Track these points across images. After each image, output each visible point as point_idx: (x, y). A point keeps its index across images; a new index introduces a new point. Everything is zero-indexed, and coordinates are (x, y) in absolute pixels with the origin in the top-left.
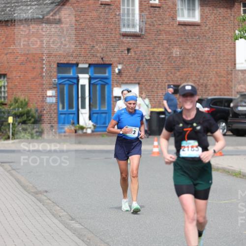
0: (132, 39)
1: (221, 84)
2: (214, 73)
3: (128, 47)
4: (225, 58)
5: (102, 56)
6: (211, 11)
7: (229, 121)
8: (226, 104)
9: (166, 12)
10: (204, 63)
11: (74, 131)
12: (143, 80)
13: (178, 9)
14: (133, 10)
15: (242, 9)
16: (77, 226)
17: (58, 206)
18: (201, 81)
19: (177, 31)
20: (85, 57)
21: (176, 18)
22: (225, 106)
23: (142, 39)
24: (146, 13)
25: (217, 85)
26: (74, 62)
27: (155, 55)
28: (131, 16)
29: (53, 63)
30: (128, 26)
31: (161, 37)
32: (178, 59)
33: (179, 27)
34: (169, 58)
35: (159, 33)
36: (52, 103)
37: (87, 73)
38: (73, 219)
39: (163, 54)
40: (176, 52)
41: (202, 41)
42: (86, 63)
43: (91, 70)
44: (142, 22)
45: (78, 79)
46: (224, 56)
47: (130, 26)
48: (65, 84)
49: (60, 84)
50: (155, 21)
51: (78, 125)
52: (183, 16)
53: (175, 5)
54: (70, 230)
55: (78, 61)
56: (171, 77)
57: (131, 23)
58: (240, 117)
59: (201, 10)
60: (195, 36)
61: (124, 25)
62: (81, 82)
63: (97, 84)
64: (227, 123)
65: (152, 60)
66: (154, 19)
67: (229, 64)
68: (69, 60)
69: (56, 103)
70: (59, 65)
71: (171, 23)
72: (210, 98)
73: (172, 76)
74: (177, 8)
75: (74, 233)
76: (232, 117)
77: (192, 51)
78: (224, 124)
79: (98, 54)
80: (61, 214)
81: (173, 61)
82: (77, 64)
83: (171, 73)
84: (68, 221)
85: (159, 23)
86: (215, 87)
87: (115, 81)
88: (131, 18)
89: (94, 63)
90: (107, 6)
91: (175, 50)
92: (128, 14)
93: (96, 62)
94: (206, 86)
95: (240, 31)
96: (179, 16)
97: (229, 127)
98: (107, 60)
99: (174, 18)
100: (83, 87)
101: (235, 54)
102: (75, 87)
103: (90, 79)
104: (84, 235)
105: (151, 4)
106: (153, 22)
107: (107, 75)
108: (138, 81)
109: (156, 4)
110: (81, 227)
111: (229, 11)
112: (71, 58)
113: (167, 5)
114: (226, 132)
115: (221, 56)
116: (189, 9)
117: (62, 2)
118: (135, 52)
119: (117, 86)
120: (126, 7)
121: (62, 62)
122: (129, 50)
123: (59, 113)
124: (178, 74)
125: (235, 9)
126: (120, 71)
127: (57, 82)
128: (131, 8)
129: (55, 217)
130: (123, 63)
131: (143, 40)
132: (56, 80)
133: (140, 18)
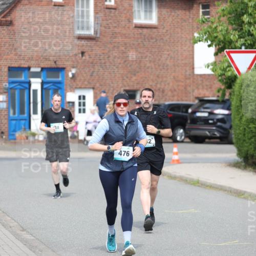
0: (86, 42)
1: (179, 90)
2: (172, 77)
3: (82, 50)
4: (183, 62)
5: (55, 60)
6: (169, 13)
7: (187, 127)
8: (184, 110)
9: (122, 14)
10: (161, 67)
11: (25, 138)
12: (98, 85)
13: (135, 11)
14: (88, 12)
15: (201, 11)
16: (28, 237)
17: (9, 217)
18: (159, 86)
19: (134, 33)
20: (37, 60)
21: (132, 20)
22: (182, 112)
23: (96, 41)
24: (101, 15)
25: (175, 90)
26: (26, 66)
27: (110, 59)
28: (85, 18)
29: (3, 67)
30: (83, 28)
31: (117, 39)
32: (134, 63)
33: (136, 30)
34: (125, 62)
35: (114, 35)
36: (3, 108)
37: (39, 77)
38: (23, 230)
39: (118, 58)
40: (132, 55)
41: (159, 44)
42: (38, 67)
43: (44, 74)
44: (97, 24)
45: (29, 83)
46: (182, 60)
47: (85, 28)
48: (16, 89)
49: (11, 88)
50: (111, 23)
51: (29, 132)
52: (140, 18)
53: (131, 6)
54: (21, 241)
55: (30, 65)
56: (126, 81)
57: (85, 24)
58: (198, 123)
59: (158, 12)
60: (152, 38)
61: (78, 28)
62: (33, 87)
63: (50, 89)
64: (184, 129)
65: (108, 64)
66: (110, 21)
67: (188, 68)
68: (21, 64)
69: (7, 108)
70: (11, 69)
71: (128, 25)
72: (167, 103)
73: (128, 81)
74: (133, 10)
75: (25, 245)
76: (191, 123)
77: (149, 55)
78: (181, 131)
79: (51, 58)
80: (12, 225)
81: (128, 65)
82: (29, 68)
83: (127, 78)
84: (19, 232)
85: (115, 25)
86: (172, 92)
87: (68, 86)
88: (85, 19)
89: (46, 66)
90: (60, 8)
91: (131, 53)
92: (83, 16)
93: (49, 66)
94: (163, 91)
95: (199, 34)
96: (135, 18)
97: (187, 133)
98: (60, 64)
99: (130, 20)
100: (35, 91)
101: (193, 58)
102: (26, 92)
103: (43, 83)
104: (36, 247)
105: (107, 5)
106: (108, 24)
107: (60, 79)
108: (92, 86)
109: (112, 6)
110: (32, 238)
111: (187, 13)
112: (23, 62)
113: (123, 6)
114: (184, 139)
115: (178, 60)
116: (146, 11)
117: (14, 3)
118: (89, 55)
119: (71, 91)
120: (80, 9)
121: (13, 65)
122: (83, 53)
123: (10, 118)
124: (134, 78)
125: (194, 11)
126: (74, 75)
127: (8, 86)
128: (85, 9)
129: (5, 227)
130: (77, 67)
131: (98, 43)
132: (7, 84)
133: (95, 20)
